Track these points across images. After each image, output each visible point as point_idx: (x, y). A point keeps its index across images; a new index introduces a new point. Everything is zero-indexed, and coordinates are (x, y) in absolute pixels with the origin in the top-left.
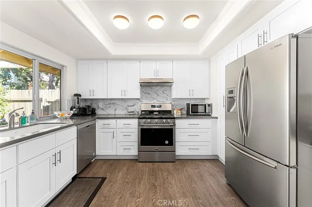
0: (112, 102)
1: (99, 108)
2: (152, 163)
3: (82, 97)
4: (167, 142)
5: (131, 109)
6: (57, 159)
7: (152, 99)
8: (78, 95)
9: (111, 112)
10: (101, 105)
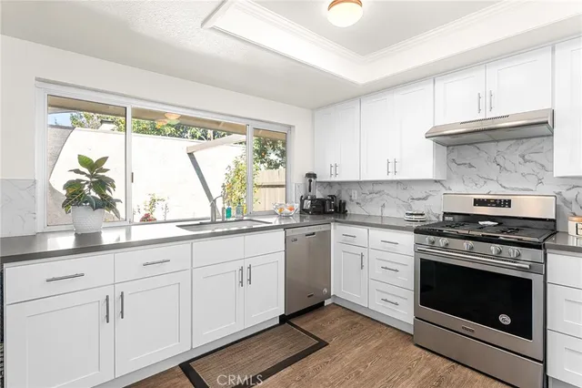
0: (377, 188)
1: (351, 200)
2: (450, 364)
3: (318, 180)
4: (505, 319)
5: (419, 207)
6: (245, 276)
7: (482, 181)
8: (311, 176)
9: (373, 210)
10: (355, 194)
